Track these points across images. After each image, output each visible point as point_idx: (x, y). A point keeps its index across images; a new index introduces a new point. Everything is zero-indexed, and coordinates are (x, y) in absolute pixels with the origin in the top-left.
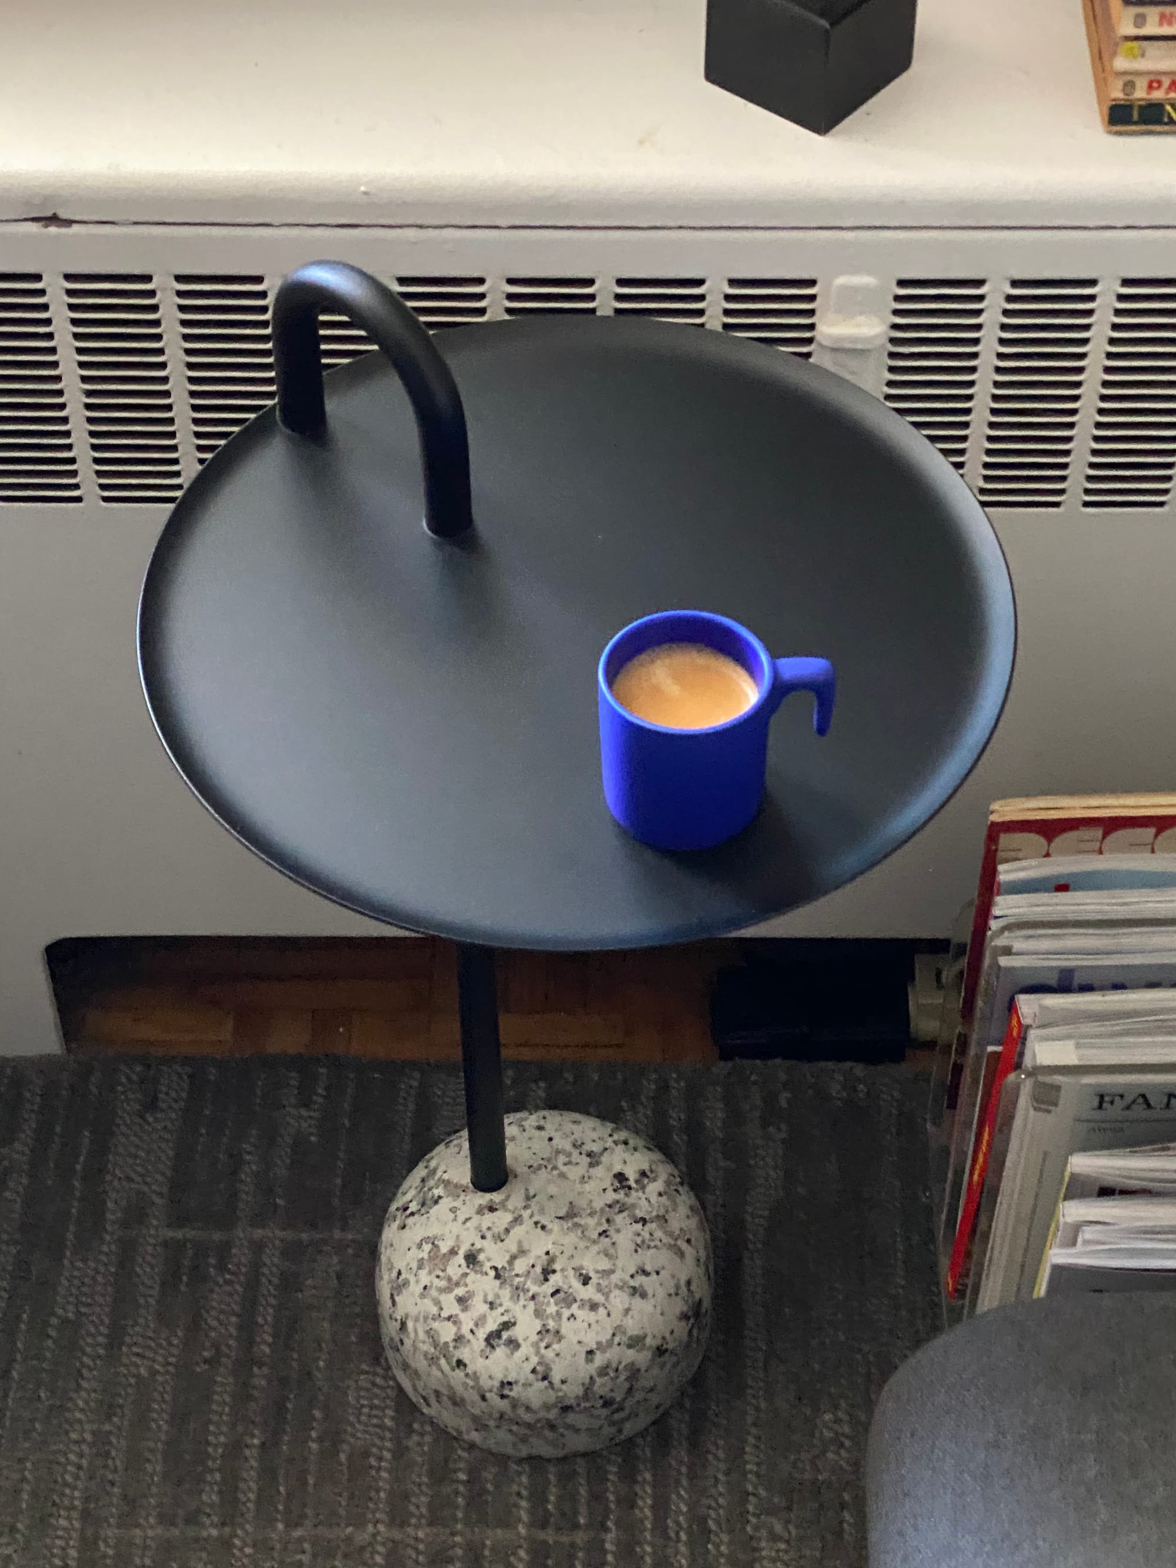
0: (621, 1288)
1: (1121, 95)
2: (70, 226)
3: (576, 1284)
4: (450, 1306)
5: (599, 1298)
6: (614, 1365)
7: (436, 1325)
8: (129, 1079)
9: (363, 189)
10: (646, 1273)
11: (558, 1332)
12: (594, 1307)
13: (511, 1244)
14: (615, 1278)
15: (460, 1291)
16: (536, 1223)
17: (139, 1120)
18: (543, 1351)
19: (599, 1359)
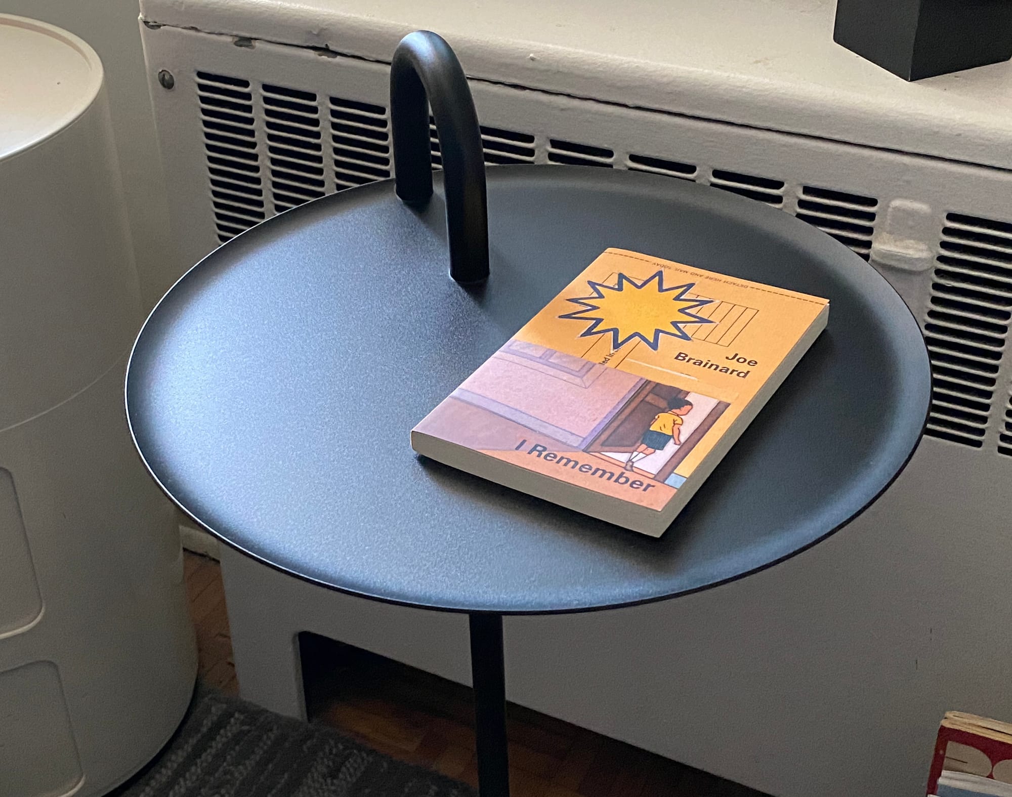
2: (336, 57)
8: (331, 750)
9: (532, 55)
17: (322, 780)
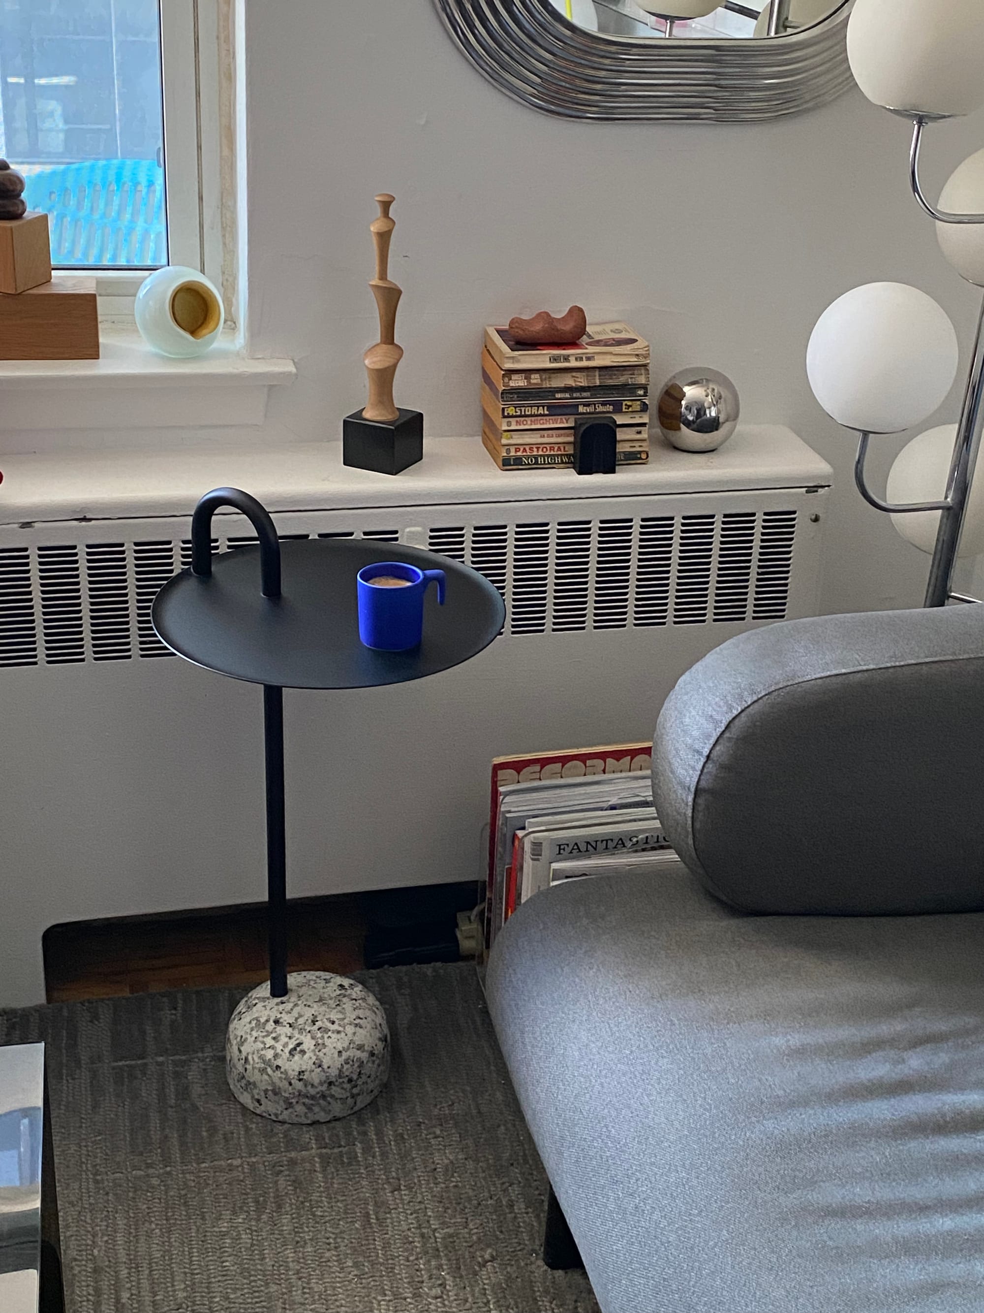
0: (350, 1024)
1: (505, 454)
2: (91, 521)
3: (329, 1025)
4: (269, 1041)
5: (341, 1029)
6: (352, 1058)
7: (262, 1052)
10: (360, 1018)
11: (324, 1044)
12: (339, 1032)
13: (295, 1013)
14: (346, 1021)
15: (274, 1035)
16: (305, 1005)
17: (90, 1024)
18: (318, 1053)
19: (345, 1055)
